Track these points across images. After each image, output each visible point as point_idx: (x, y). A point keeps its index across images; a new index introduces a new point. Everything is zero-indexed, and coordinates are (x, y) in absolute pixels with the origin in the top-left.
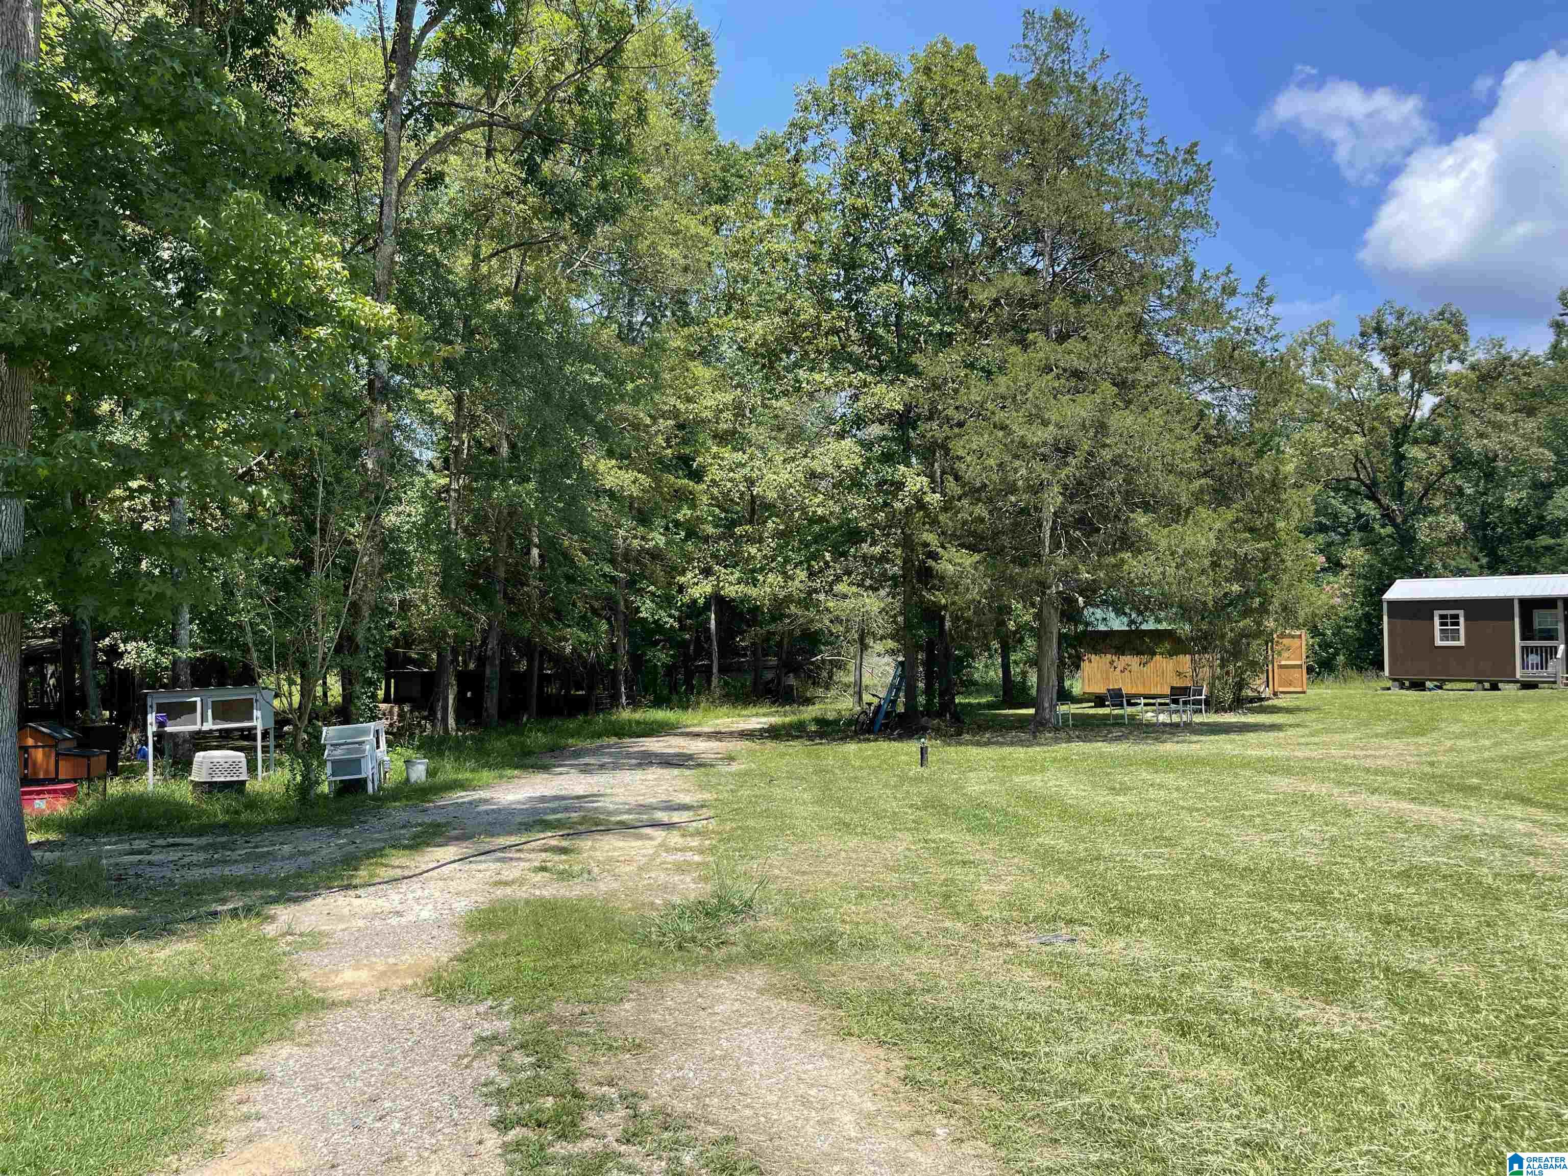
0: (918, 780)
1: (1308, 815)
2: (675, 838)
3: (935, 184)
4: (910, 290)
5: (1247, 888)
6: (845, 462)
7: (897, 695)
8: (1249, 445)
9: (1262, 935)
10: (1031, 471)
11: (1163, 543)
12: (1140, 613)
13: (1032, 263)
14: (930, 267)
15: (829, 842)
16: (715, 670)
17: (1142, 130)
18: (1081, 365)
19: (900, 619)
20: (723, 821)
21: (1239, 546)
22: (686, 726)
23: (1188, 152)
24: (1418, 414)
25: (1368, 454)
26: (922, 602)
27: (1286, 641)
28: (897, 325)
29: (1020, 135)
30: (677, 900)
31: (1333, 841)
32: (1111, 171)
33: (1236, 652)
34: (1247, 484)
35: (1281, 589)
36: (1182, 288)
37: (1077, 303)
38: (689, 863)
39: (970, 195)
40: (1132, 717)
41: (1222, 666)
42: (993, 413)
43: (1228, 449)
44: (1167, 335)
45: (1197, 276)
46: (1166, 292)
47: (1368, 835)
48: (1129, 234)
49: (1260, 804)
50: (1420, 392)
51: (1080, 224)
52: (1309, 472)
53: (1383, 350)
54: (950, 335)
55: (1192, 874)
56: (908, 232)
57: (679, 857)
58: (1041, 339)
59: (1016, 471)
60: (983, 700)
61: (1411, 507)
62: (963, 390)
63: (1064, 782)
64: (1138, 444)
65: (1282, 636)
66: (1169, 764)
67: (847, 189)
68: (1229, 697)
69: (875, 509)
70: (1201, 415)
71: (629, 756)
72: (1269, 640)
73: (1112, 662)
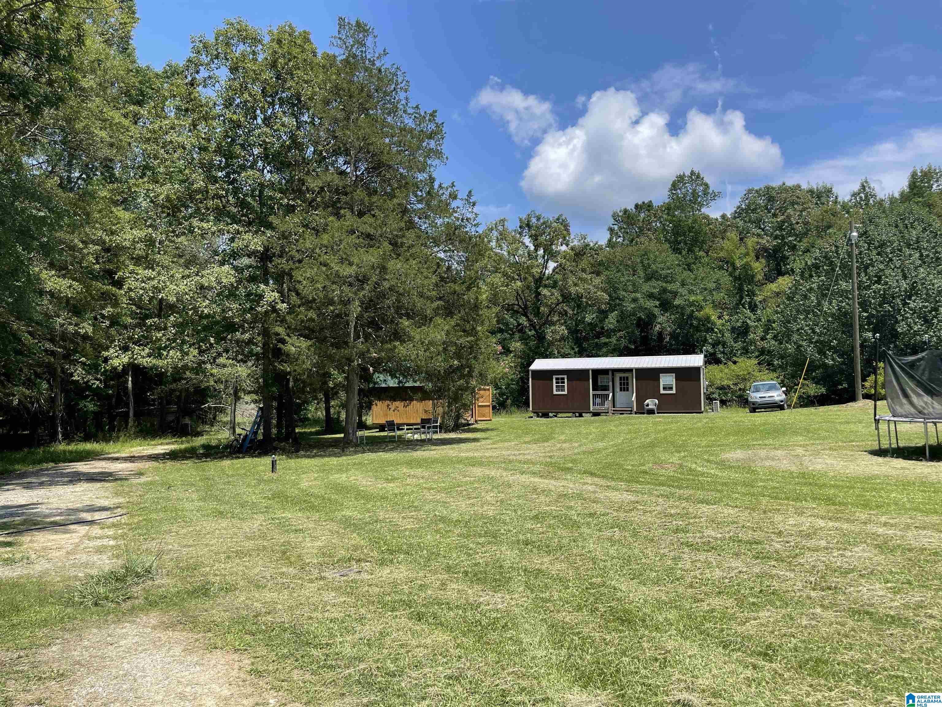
0: (271, 481)
1: (490, 488)
2: (96, 531)
3: (284, 113)
4: (268, 176)
5: (457, 531)
6: (224, 281)
7: (258, 428)
8: (463, 283)
9: (463, 557)
10: (342, 291)
11: (418, 337)
12: (405, 377)
13: (344, 167)
14: (282, 163)
15: (209, 525)
16: (131, 414)
17: (407, 99)
18: (372, 231)
19: (261, 380)
20: (132, 516)
21: (457, 339)
22: (109, 453)
23: (431, 115)
24: (547, 272)
25: (523, 292)
26: (275, 370)
27: (482, 392)
28: (260, 196)
29: (337, 90)
30: (94, 572)
31: (502, 501)
32: (389, 119)
33: (456, 398)
34: (462, 305)
35: (479, 364)
36: (429, 192)
37: (370, 195)
38: (105, 547)
39: (306, 122)
40: (400, 437)
41: (449, 407)
42: (319, 256)
43: (452, 285)
44: (420, 218)
45: (436, 186)
46: (419, 193)
47: (519, 497)
48: (399, 157)
49: (466, 483)
50: (548, 260)
51: (371, 148)
52: (494, 300)
53: (531, 236)
54: (293, 206)
55: (428, 526)
56: (267, 140)
57: (98, 543)
58: (348, 214)
59: (333, 291)
60: (313, 430)
61: (543, 320)
62: (301, 241)
63: (360, 477)
64: (403, 279)
65: (480, 389)
66: (419, 463)
67: (227, 107)
68: (452, 424)
69: (245, 311)
70: (438, 265)
71: (63, 475)
72: (473, 391)
73: (388, 406)
